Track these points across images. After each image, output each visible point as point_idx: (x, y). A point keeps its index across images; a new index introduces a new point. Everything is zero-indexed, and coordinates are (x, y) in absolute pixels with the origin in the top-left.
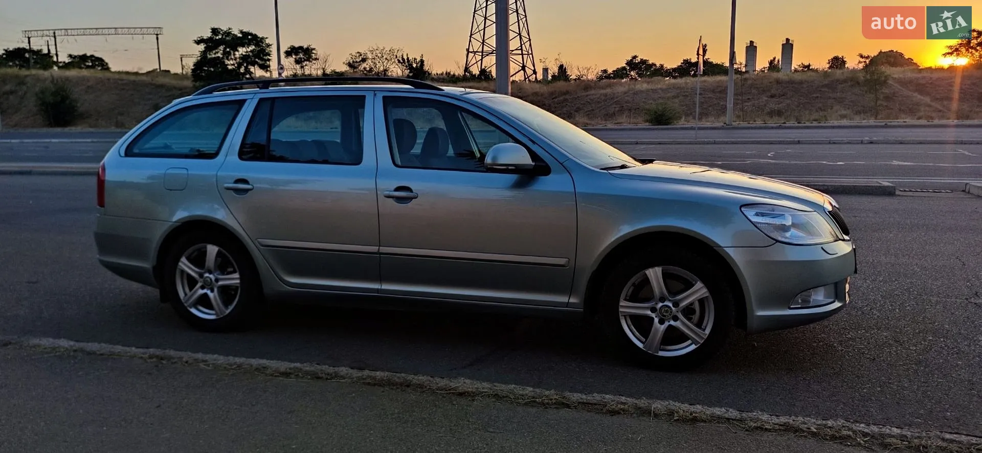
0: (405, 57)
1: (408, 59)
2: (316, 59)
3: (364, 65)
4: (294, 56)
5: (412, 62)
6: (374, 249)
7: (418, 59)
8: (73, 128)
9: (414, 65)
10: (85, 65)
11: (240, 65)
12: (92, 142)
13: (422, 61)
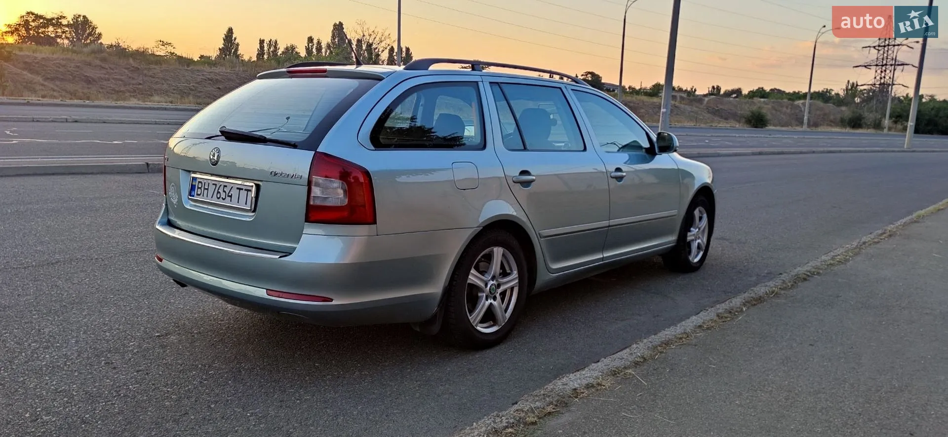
6: (605, 223)
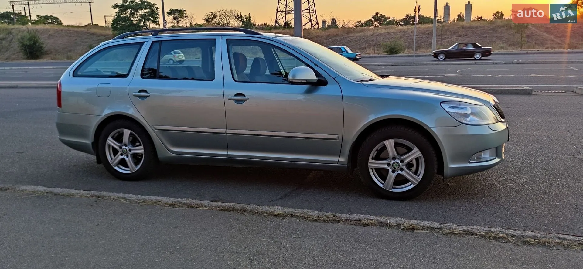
0: (239, 15)
1: (241, 16)
2: (186, 17)
3: (215, 20)
4: (173, 15)
5: (243, 18)
6: (223, 131)
7: (247, 16)
8: (41, 60)
9: (245, 20)
10: (47, 22)
11: (140, 21)
12: (53, 68)
13: (250, 17)
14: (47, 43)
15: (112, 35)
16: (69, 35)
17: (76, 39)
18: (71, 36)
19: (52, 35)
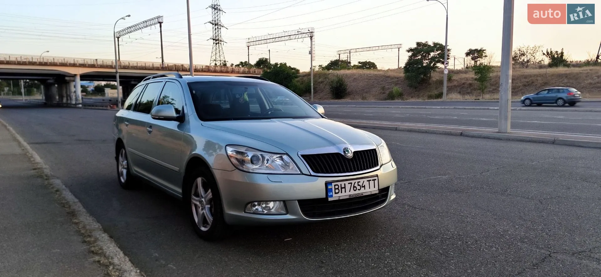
0: (549, 51)
1: (551, 52)
2: (486, 56)
3: (523, 58)
4: (471, 56)
5: (554, 54)
7: (560, 52)
9: (556, 56)
10: (366, 67)
11: (431, 62)
13: (562, 53)
14: (351, 86)
15: (404, 77)
16: (369, 78)
17: (374, 82)
18: (370, 79)
19: (356, 79)
